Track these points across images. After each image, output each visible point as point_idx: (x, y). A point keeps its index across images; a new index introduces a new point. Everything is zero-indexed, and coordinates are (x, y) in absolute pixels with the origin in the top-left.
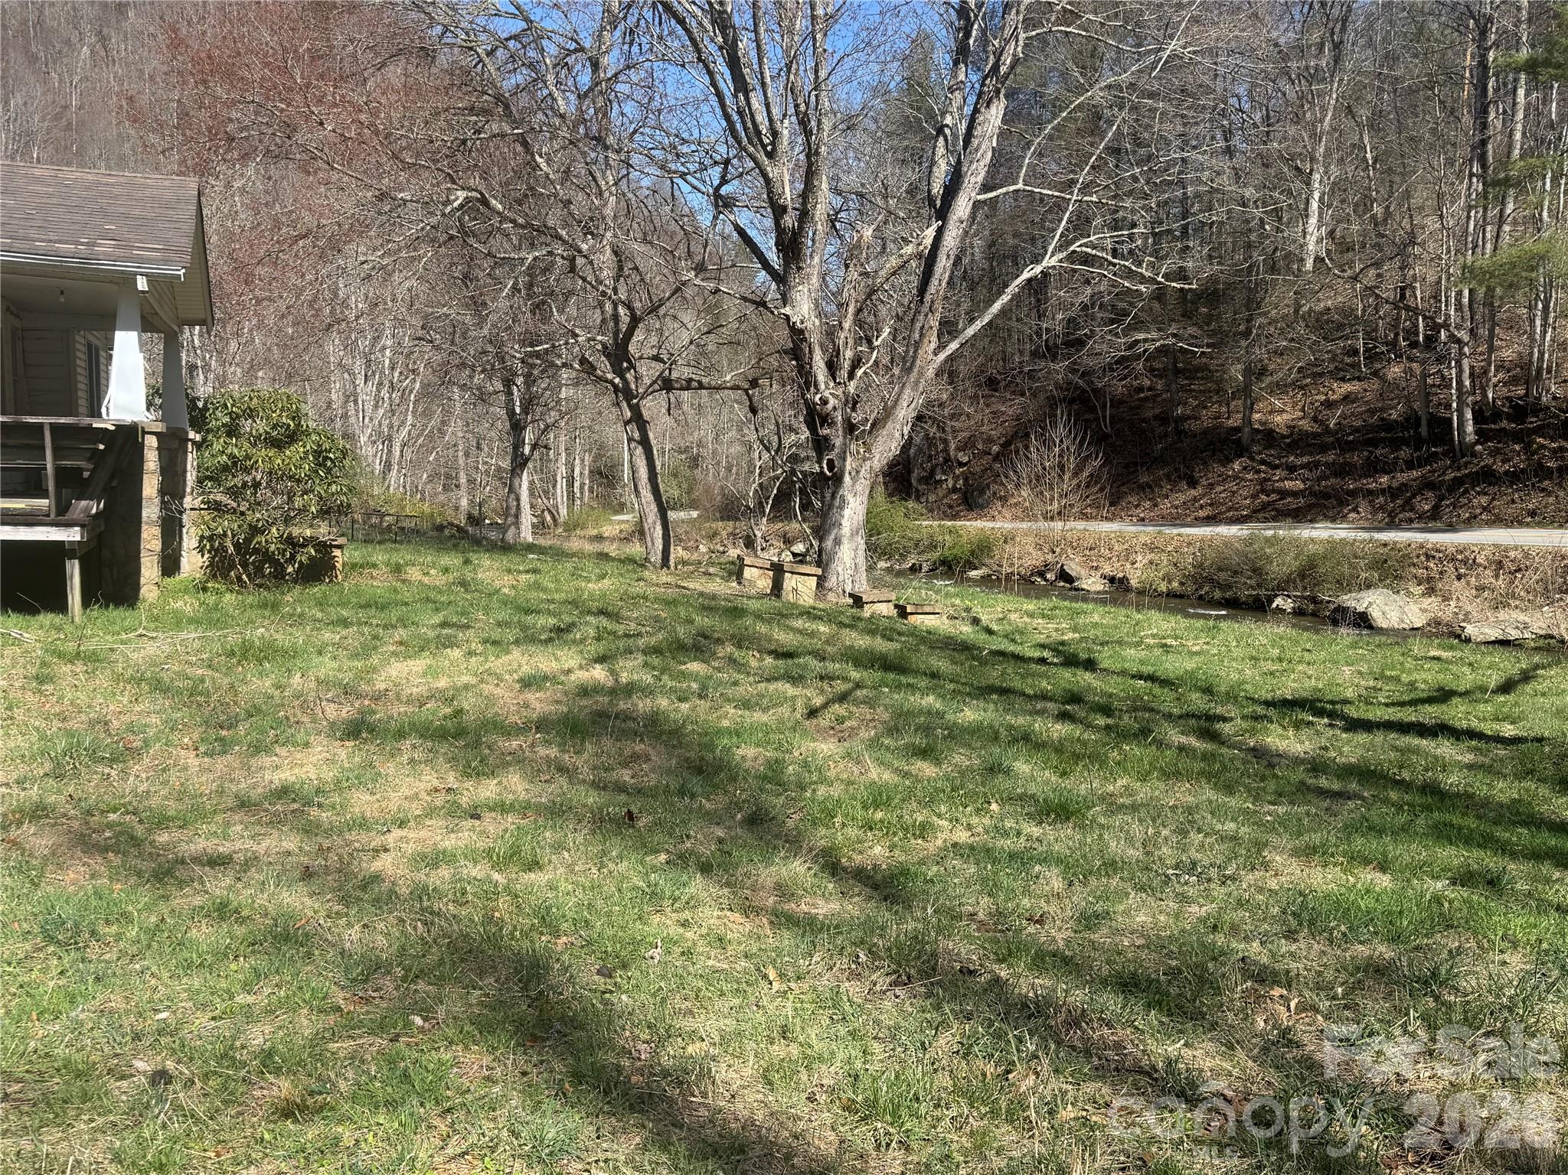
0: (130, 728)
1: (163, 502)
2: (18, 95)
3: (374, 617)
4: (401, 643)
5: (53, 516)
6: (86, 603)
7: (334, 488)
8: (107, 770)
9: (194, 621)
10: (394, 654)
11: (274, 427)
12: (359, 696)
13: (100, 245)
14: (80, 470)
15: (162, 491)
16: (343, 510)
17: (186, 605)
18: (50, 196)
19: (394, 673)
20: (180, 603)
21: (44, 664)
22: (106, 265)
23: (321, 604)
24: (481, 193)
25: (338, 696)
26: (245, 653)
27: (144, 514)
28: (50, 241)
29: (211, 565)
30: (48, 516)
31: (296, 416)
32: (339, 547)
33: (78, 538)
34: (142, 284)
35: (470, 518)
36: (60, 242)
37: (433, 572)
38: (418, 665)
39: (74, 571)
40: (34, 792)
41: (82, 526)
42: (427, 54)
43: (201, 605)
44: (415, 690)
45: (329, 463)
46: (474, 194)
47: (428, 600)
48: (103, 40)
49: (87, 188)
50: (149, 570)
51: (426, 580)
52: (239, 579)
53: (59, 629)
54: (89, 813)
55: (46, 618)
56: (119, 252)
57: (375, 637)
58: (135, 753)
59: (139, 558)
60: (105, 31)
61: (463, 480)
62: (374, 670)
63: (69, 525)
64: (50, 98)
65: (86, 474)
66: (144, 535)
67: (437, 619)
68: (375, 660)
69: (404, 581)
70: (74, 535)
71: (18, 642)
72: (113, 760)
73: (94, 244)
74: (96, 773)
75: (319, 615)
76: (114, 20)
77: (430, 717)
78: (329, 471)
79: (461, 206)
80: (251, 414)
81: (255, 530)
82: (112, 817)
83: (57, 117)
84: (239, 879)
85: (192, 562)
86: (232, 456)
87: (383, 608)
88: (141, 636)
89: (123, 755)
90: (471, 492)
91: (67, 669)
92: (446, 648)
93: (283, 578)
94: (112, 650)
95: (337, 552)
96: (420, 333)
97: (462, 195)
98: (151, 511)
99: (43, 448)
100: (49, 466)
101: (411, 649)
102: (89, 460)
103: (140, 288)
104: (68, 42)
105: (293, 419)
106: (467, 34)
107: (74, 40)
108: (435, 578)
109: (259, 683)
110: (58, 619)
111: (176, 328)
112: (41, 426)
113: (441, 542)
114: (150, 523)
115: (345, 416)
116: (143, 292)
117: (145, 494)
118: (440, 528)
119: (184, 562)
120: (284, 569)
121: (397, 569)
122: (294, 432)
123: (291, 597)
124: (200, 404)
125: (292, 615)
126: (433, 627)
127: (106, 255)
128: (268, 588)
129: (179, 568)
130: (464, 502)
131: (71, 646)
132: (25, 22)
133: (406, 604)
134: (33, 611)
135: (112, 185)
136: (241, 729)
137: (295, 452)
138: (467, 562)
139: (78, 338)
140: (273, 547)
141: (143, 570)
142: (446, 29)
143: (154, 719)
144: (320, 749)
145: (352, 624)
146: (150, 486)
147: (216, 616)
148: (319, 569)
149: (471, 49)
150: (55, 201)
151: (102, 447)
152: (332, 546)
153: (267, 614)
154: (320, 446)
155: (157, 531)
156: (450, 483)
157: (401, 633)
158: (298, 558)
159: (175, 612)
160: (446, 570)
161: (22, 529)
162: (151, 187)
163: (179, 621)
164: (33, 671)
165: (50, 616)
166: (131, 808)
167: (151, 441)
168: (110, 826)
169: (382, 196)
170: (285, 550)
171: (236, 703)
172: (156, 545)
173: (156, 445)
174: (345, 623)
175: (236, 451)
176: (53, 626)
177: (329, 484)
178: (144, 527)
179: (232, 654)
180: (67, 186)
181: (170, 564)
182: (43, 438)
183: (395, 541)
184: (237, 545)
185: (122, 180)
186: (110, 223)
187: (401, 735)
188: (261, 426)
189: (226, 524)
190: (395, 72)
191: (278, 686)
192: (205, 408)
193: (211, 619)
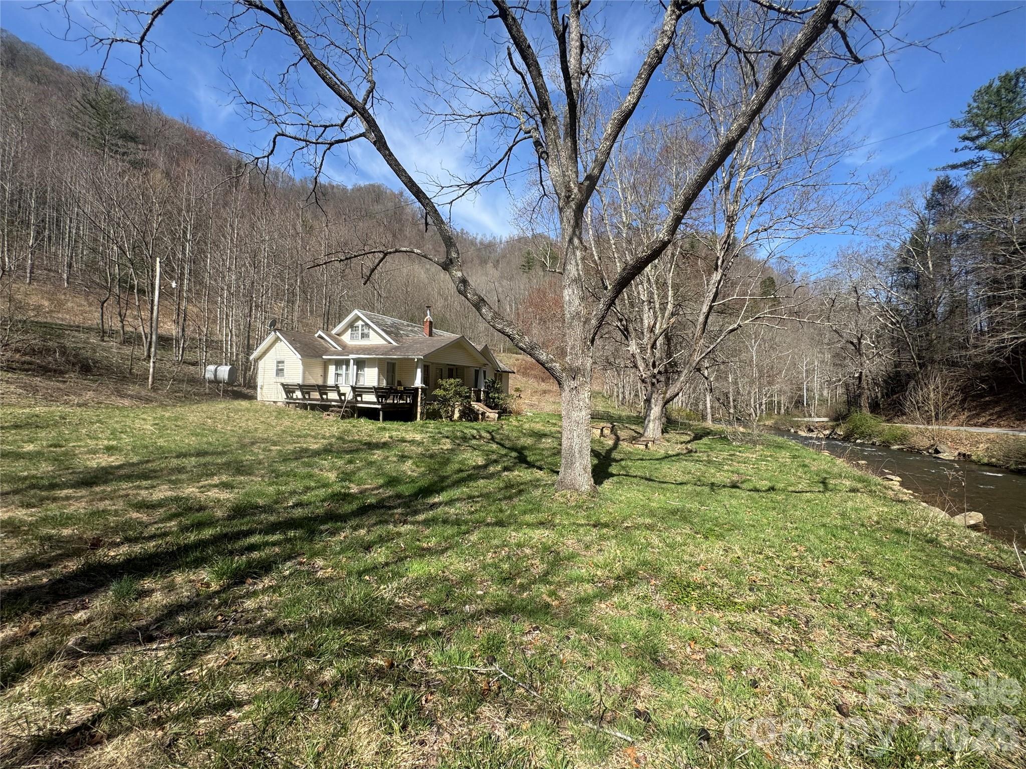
27: (418, 404)
34: (416, 360)
59: (417, 413)
117: (418, 400)
167: (420, 390)
178: (418, 407)
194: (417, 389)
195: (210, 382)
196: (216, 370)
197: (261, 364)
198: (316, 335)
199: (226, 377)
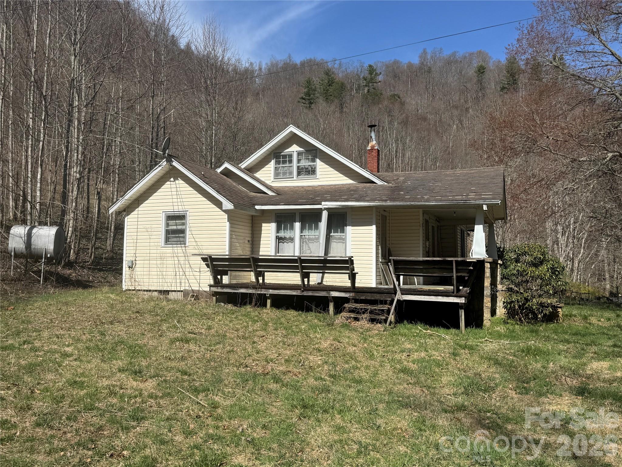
0: (489, 378)
1: (491, 288)
2: (433, 146)
3: (580, 340)
4: (595, 353)
5: (455, 293)
6: (466, 326)
7: (559, 283)
8: (484, 395)
9: (505, 336)
10: (592, 357)
11: (535, 258)
12: (580, 376)
13: (470, 195)
14: (465, 277)
15: (491, 284)
16: (563, 292)
17: (501, 329)
18: (453, 180)
19: (594, 367)
20: (499, 328)
21: (455, 349)
22: (473, 202)
23: (556, 332)
24: (619, 152)
25: (570, 375)
26: (528, 351)
27: (485, 293)
28: (454, 196)
29: (508, 313)
30: (453, 293)
31: (543, 254)
32: (560, 307)
33: (464, 302)
34: (485, 208)
35: (611, 293)
36: (457, 196)
37: (602, 320)
38: (605, 364)
39: (462, 313)
40: (460, 399)
41: (465, 297)
42: (592, 101)
43: (507, 329)
44: (606, 376)
45: (557, 273)
46: (616, 153)
47: (604, 333)
48: (461, 122)
49: (464, 176)
50: (487, 315)
51: (600, 324)
52: (520, 319)
53: (458, 335)
54: (480, 411)
55: (453, 331)
56: (476, 197)
57: (583, 349)
58: (493, 389)
59: (483, 310)
60: (462, 118)
61: (607, 276)
62: (585, 364)
63: (460, 297)
64: (443, 145)
65: (466, 278)
66: (485, 301)
67: (610, 343)
68: (584, 360)
69: (590, 324)
70: (462, 300)
71: (444, 339)
72: (485, 391)
73: (468, 195)
74: (480, 395)
75: (556, 337)
76: (464, 114)
77: (616, 390)
78: (557, 276)
79: (610, 159)
80: (525, 254)
81: (527, 300)
82: (488, 414)
83: (445, 151)
84: (545, 452)
85: (501, 311)
86: (518, 271)
87: (584, 336)
88: (486, 340)
89: (488, 389)
90: (611, 282)
91: (463, 351)
92: (617, 357)
93: (537, 320)
94: (477, 345)
95: (560, 310)
96: (591, 215)
97: (610, 155)
98: (487, 292)
99: (452, 269)
100: (454, 276)
101: (600, 356)
102: (468, 273)
103: (484, 209)
104: (449, 125)
105: (542, 255)
106: (611, 89)
107: (451, 124)
108: (603, 323)
109: (536, 365)
110: (457, 331)
111: (493, 222)
112: (452, 261)
113: (600, 305)
114: (487, 296)
115: (553, 251)
116: (485, 211)
117: (485, 285)
118: (599, 298)
119: (498, 311)
120: (537, 316)
121: (585, 318)
122: (543, 260)
123: (542, 328)
124: (502, 250)
125: (545, 336)
126: (609, 346)
127: (473, 199)
128: (532, 324)
129: (496, 314)
130: (608, 286)
131: (463, 343)
132: (435, 122)
133: (594, 335)
134: (448, 328)
135: (473, 173)
136: (532, 384)
137: (544, 268)
138: (618, 316)
139: (458, 228)
140: (534, 307)
141: (485, 314)
142: (600, 89)
143: (497, 376)
144: (567, 399)
145: (571, 342)
146: (487, 283)
147: (514, 334)
148: (552, 317)
149: (613, 94)
150: (454, 182)
151: (471, 268)
152: (557, 307)
153: (534, 335)
154: (553, 266)
155: (489, 299)
156: (601, 278)
157: (594, 348)
158: (544, 312)
159: (498, 331)
160: (609, 319)
161: (445, 298)
162: (487, 172)
163: (500, 336)
164: (451, 351)
165: (454, 330)
166: (495, 412)
167: (488, 265)
168: (488, 418)
169: (574, 160)
170: (539, 308)
171: (527, 372)
172: (489, 305)
173: (489, 266)
174: (568, 342)
175: (519, 269)
176: (455, 334)
177: (558, 282)
178: (485, 298)
179: (523, 351)
180: (458, 176)
181: (493, 312)
182: (453, 266)
183: (579, 304)
184: (519, 307)
185: (476, 171)
186: (473, 187)
187: (604, 396)
188: (528, 258)
189: (514, 297)
190: (578, 111)
191: (544, 367)
192: (503, 251)
193: (511, 335)
194: (480, 263)
195: (18, 255)
196: (29, 235)
197: (129, 221)
198: (219, 170)
199: (51, 247)
